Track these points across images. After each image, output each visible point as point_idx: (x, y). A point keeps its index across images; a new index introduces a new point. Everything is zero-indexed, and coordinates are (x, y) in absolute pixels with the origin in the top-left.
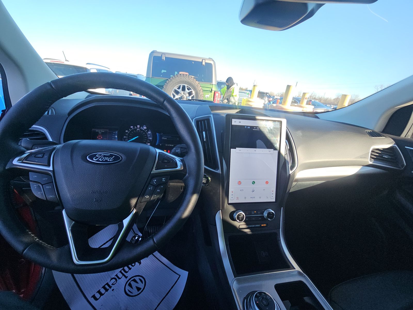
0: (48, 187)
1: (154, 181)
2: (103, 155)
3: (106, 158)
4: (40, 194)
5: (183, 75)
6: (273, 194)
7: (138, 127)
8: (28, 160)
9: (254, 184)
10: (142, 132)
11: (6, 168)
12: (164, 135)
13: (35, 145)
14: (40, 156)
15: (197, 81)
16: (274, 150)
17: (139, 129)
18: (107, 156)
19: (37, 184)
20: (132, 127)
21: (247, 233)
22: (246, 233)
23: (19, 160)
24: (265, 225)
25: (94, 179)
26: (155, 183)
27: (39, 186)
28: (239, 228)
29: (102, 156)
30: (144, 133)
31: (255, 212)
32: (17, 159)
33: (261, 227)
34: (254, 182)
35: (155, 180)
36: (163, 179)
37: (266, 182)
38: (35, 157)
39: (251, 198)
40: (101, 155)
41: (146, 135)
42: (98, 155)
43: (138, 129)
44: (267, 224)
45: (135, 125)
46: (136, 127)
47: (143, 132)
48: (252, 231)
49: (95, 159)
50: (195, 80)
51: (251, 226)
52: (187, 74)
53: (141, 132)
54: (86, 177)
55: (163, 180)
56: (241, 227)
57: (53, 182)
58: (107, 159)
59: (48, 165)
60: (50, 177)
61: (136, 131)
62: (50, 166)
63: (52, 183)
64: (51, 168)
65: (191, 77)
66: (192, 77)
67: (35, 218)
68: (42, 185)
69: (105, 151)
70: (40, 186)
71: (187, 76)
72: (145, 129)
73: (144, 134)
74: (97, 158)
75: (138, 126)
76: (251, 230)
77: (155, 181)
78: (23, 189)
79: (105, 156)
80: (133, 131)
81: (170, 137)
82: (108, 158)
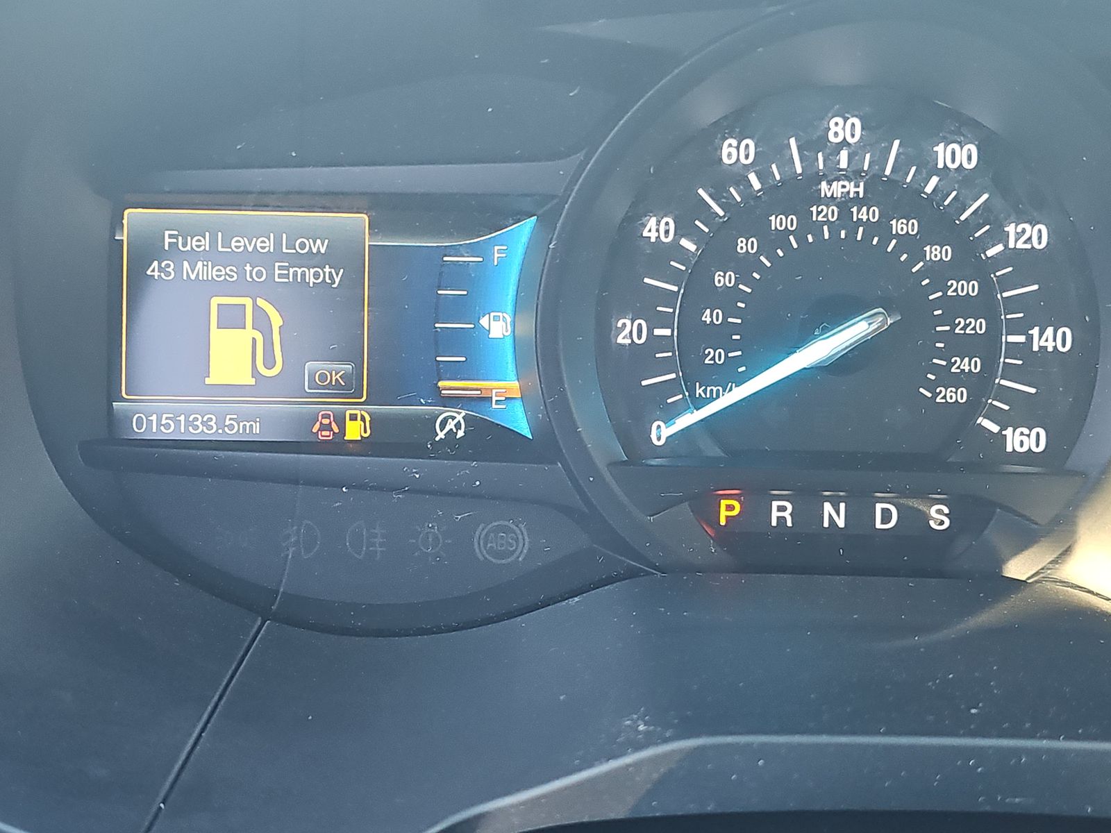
7: (831, 152)
10: (898, 226)
20: (737, 152)
30: (935, 253)
41: (971, 288)
43: (837, 189)
47: (929, 235)
53: (882, 228)
61: (805, 217)
72: (949, 179)
73: (940, 274)
80: (751, 214)
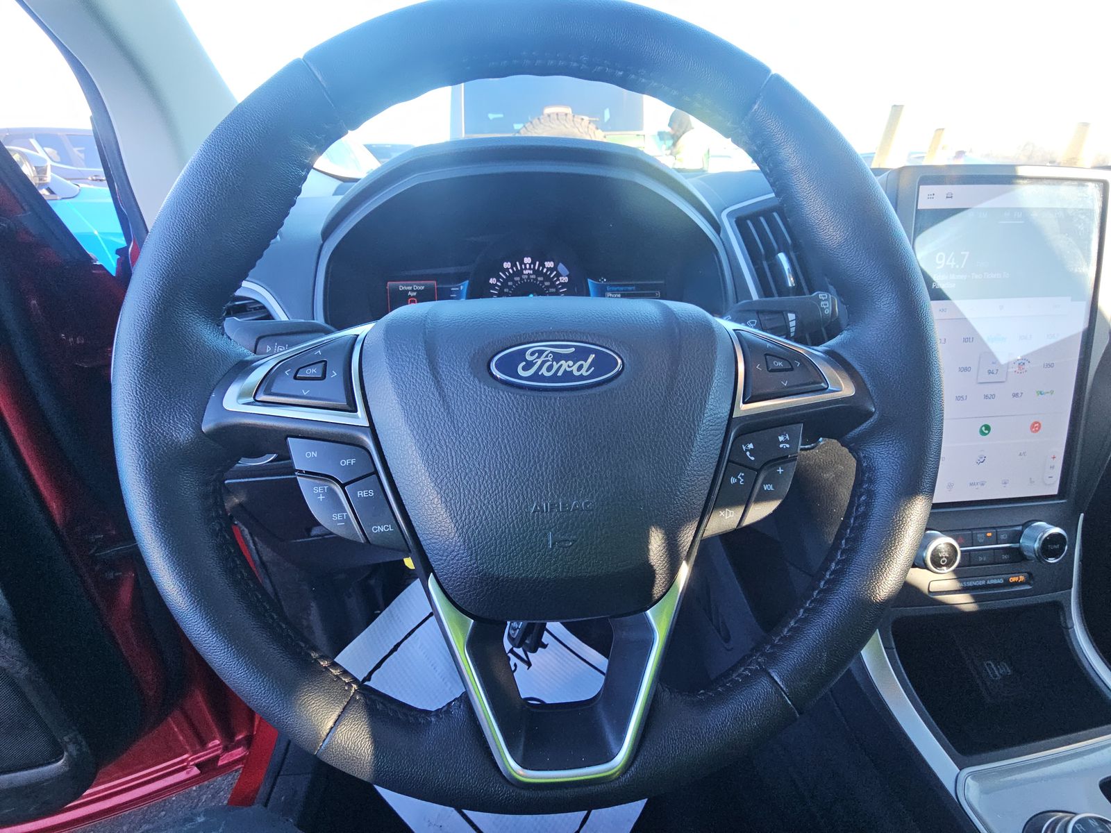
0: (362, 494)
1: (747, 450)
2: (551, 352)
3: (565, 365)
4: (340, 521)
5: (556, 117)
6: (1052, 467)
7: (525, 265)
8: (273, 390)
9: (987, 434)
10: (540, 279)
11: (205, 428)
12: (611, 286)
13: (264, 337)
14: (313, 371)
15: (599, 130)
16: (1072, 300)
17: (530, 269)
18: (566, 357)
19: (326, 483)
20: (507, 265)
21: (956, 606)
22: (957, 609)
23: (242, 395)
24: (1021, 577)
25: (536, 454)
26: (753, 458)
27: (332, 492)
28: (929, 592)
29: (547, 356)
31: (989, 534)
32: (233, 390)
33: (1007, 584)
34: (988, 428)
35: (751, 446)
36: (781, 439)
37: (1032, 426)
38: (295, 378)
39: (971, 484)
40: (541, 353)
42: (532, 354)
43: (527, 272)
44: (1030, 574)
45: (516, 258)
46: (522, 263)
47: (545, 280)
48: (977, 599)
49: (525, 369)
50: (592, 126)
51: (970, 584)
52: (569, 110)
53: (536, 279)
54: (505, 447)
55: (782, 442)
56: (934, 587)
57: (376, 472)
58: (569, 366)
59: (350, 409)
60: (364, 451)
61: (521, 278)
62: (356, 411)
63: (374, 476)
64: (360, 418)
65: (580, 120)
66: (583, 119)
67: (260, 558)
68: (343, 486)
69: (551, 338)
70: (336, 494)
71: (570, 117)
72: (548, 269)
74: (529, 365)
75: (527, 260)
76: (974, 597)
77: (750, 451)
78: (226, 482)
79: (558, 357)
80: (510, 277)
81: (632, 290)
82: (571, 363)
